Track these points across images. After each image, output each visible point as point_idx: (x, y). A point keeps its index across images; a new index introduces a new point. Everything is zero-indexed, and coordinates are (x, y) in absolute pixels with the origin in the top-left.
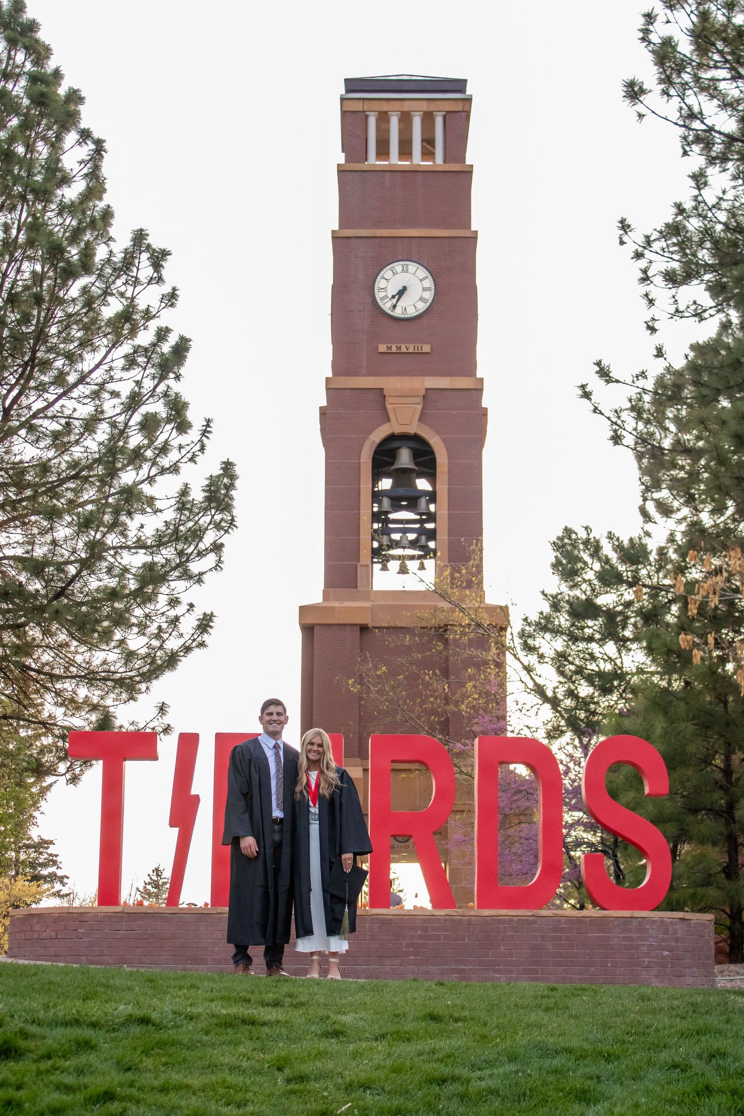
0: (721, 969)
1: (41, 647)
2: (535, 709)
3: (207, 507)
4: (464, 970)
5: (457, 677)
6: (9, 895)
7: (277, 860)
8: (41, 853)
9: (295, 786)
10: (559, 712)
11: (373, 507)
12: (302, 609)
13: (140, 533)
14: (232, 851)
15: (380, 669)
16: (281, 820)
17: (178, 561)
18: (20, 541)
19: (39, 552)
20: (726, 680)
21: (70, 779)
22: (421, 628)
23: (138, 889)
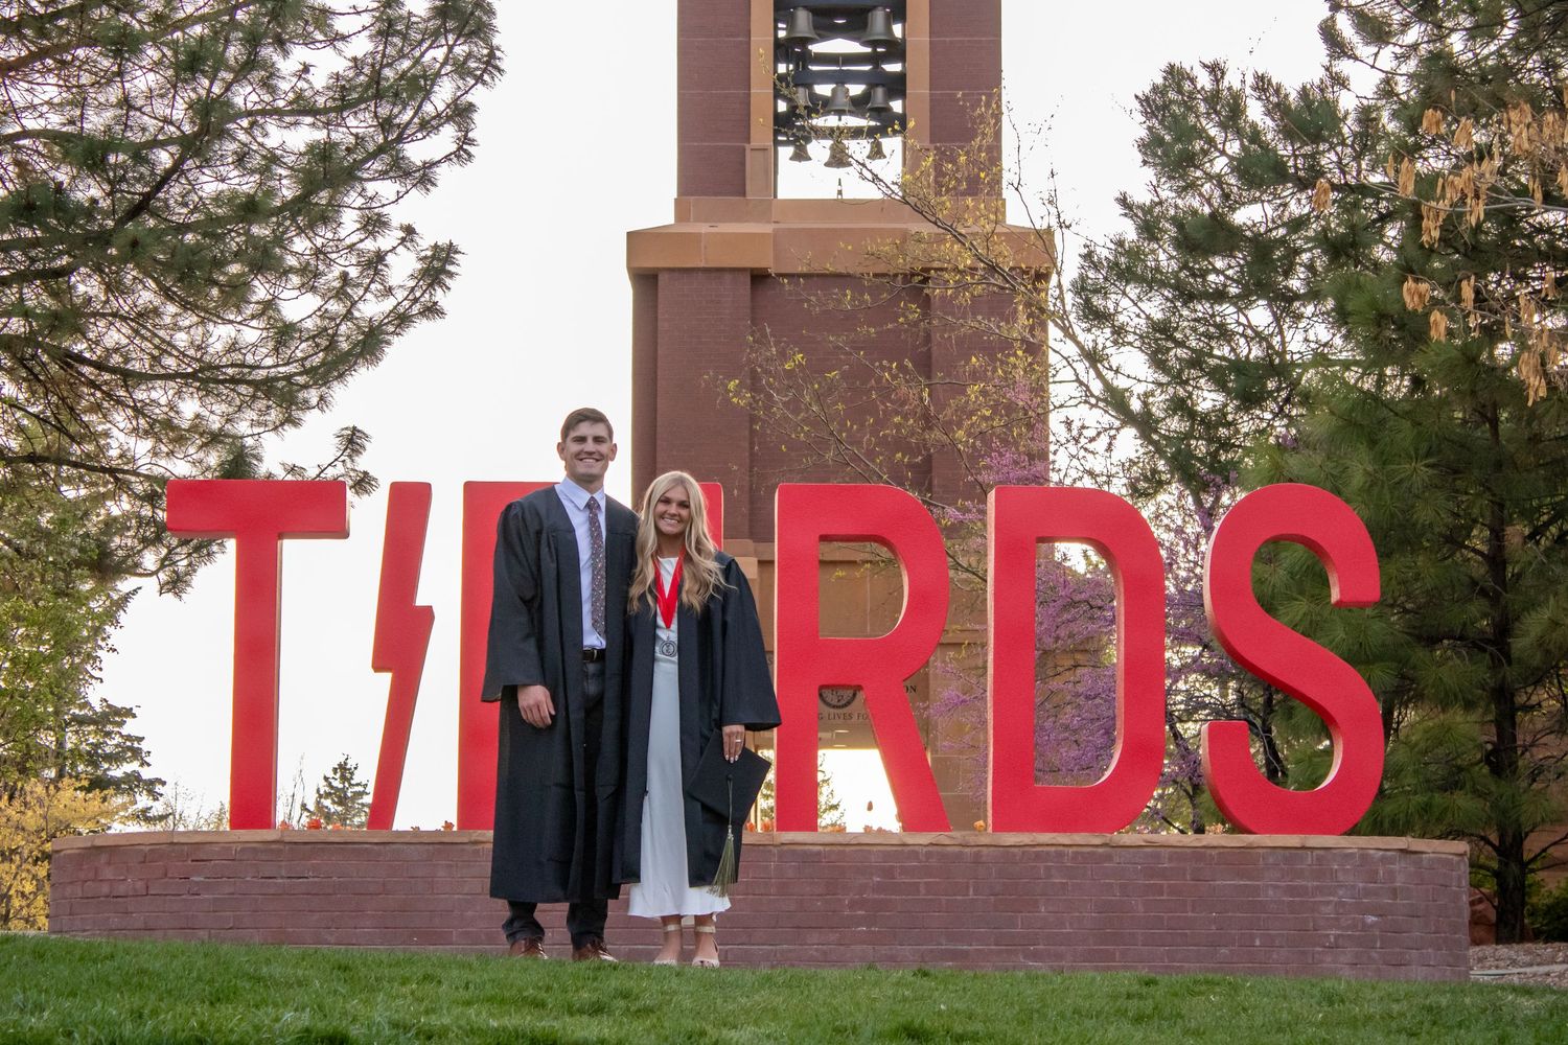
0: (1481, 955)
1: (104, 315)
2: (1104, 440)
3: (440, 27)
4: (967, 952)
5: (949, 374)
6: (45, 818)
7: (592, 735)
8: (108, 734)
9: (629, 585)
10: (1155, 444)
11: (776, 29)
12: (632, 237)
13: (302, 84)
14: (502, 716)
15: (791, 358)
16: (602, 652)
17: (381, 140)
18: (56, 101)
19: (96, 122)
20: (1496, 372)
21: (168, 583)
22: (875, 275)
23: (304, 807)
